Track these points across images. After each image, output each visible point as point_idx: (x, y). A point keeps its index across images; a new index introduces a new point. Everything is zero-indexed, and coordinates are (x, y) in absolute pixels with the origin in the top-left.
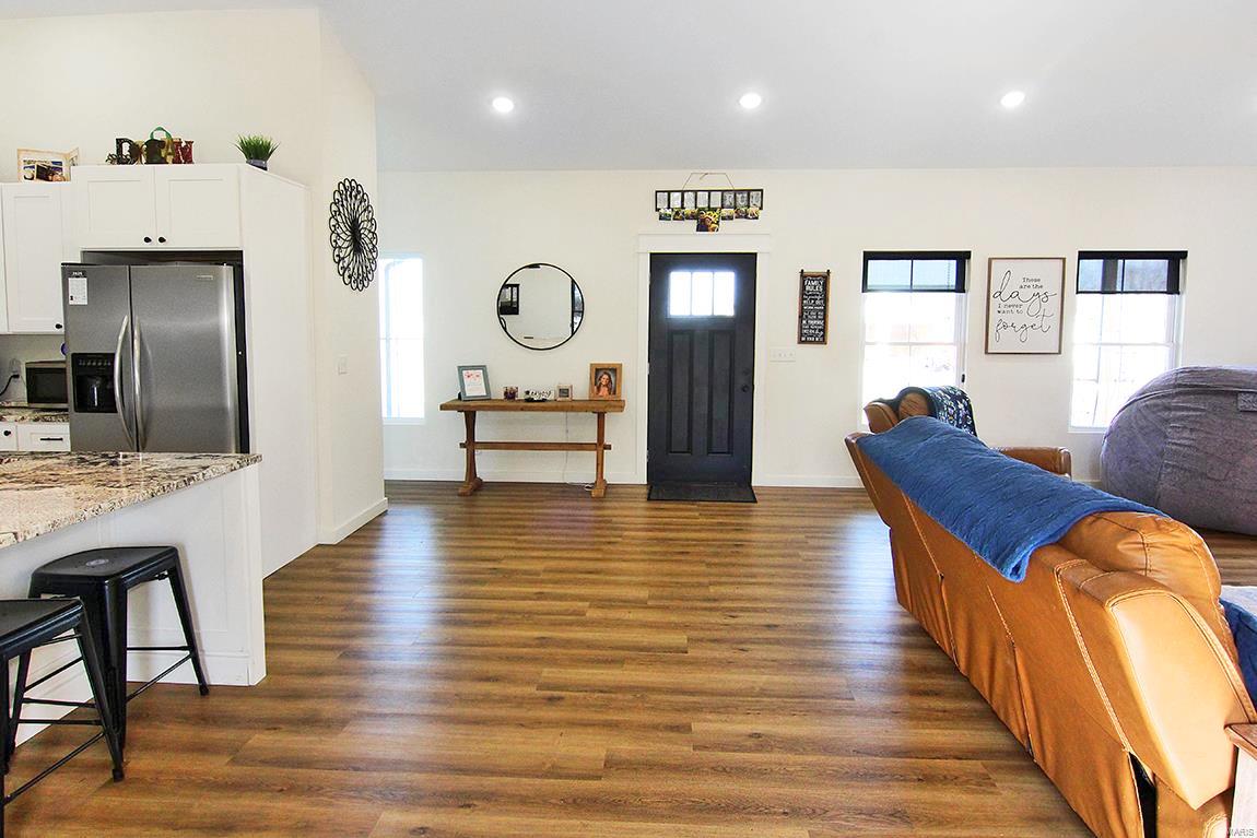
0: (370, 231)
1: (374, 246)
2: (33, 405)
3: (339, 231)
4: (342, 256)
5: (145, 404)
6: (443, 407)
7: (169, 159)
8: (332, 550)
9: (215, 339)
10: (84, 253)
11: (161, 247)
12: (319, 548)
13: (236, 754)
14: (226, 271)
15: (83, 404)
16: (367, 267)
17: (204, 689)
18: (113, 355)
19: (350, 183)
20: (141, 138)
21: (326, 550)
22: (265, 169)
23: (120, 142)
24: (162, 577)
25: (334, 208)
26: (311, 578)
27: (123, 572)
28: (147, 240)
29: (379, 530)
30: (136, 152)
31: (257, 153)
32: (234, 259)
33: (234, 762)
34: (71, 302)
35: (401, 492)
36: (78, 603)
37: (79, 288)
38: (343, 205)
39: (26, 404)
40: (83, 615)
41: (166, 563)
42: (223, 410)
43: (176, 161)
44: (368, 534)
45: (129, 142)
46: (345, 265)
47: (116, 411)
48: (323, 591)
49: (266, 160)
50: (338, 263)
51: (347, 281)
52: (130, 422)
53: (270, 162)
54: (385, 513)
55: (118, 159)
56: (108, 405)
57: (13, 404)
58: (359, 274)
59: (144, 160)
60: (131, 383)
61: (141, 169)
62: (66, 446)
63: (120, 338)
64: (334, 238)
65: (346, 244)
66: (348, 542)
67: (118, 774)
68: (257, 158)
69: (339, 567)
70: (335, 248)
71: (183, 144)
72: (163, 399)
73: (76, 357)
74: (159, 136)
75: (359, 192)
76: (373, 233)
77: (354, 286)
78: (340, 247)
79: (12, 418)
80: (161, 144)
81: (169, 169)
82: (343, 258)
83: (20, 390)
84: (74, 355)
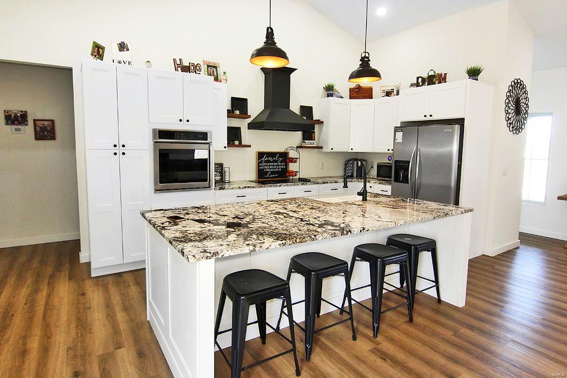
0: (525, 103)
1: (527, 111)
2: (378, 178)
3: (510, 105)
4: (510, 117)
5: (419, 181)
6: (559, 198)
7: (437, 82)
8: (490, 259)
9: (450, 156)
10: (401, 123)
11: (431, 118)
12: (483, 256)
13: (456, 333)
14: (457, 127)
15: (397, 180)
16: (522, 122)
17: (439, 301)
18: (409, 162)
19: (517, 80)
20: (425, 76)
21: (487, 258)
22: (477, 80)
23: (418, 78)
24: (429, 251)
25: (508, 94)
26: (481, 269)
27: (418, 245)
28: (425, 116)
29: (514, 255)
30: (424, 80)
31: (474, 73)
32: (460, 122)
33: (454, 335)
34: (396, 141)
35: (527, 239)
36: (405, 253)
37: (400, 135)
38: (513, 92)
39: (376, 177)
40: (406, 258)
41: (431, 246)
42: (450, 187)
43: (440, 82)
44: (509, 255)
45: (421, 77)
46: (511, 122)
47: (408, 183)
48: (489, 277)
49: (478, 76)
50: (508, 121)
51: (511, 129)
52: (413, 187)
53: (479, 77)
54: (518, 248)
55: (417, 85)
56: (405, 180)
57: (371, 177)
58: (517, 126)
59: (426, 84)
60: (415, 173)
61: (426, 88)
62: (389, 193)
63: (412, 155)
64: (506, 109)
65: (513, 111)
66: (498, 257)
67: (411, 320)
68: (474, 76)
69: (495, 268)
70: (507, 114)
71: (443, 75)
72: (426, 180)
73: (396, 162)
74: (432, 73)
75: (521, 85)
76: (527, 105)
77: (514, 132)
78: (509, 113)
79: (373, 182)
80: (434, 76)
81: (437, 86)
82: (510, 119)
83: (374, 172)
84: (395, 161)
